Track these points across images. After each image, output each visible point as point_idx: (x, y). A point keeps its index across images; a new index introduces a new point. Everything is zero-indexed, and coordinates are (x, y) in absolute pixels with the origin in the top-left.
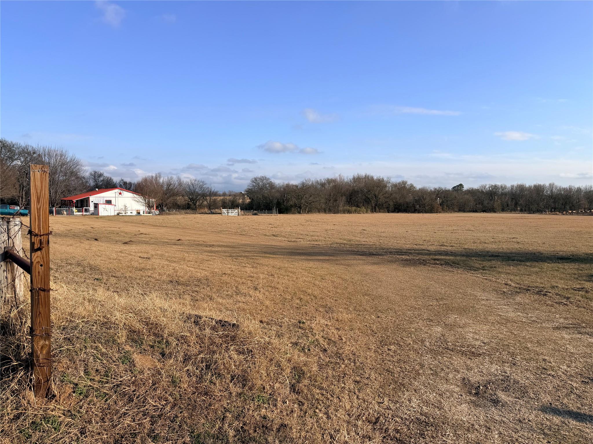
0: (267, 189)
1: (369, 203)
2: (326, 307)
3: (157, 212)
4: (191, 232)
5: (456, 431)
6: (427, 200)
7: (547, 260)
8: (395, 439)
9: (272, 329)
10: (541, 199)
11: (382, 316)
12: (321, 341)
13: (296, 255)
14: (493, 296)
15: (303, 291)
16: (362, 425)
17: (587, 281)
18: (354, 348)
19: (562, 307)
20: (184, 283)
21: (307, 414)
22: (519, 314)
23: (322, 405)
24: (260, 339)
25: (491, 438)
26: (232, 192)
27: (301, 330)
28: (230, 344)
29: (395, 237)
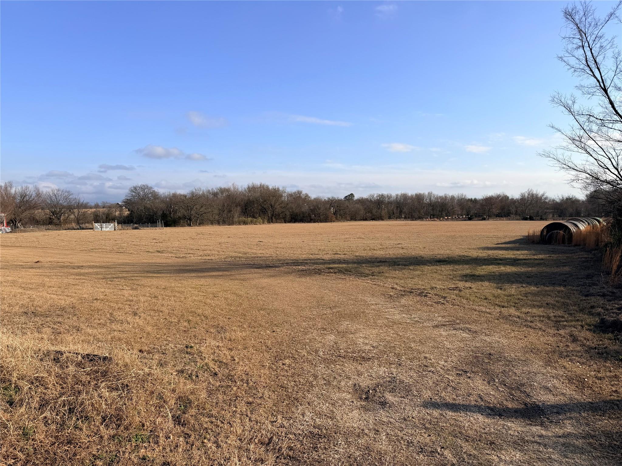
0: (149, 200)
1: (265, 213)
2: (218, 327)
3: (9, 229)
4: (54, 252)
5: (347, 439)
6: (322, 210)
7: (427, 264)
8: (288, 457)
9: (154, 358)
10: (422, 206)
11: (278, 330)
12: (211, 365)
13: (185, 273)
14: (381, 300)
15: (192, 312)
16: (254, 448)
17: (460, 281)
18: (247, 367)
19: (440, 306)
20: (43, 314)
21: (194, 446)
22: (404, 315)
23: (211, 433)
24: (139, 371)
25: (380, 440)
26: (107, 203)
27: (188, 356)
28: (100, 381)
29: (292, 248)
